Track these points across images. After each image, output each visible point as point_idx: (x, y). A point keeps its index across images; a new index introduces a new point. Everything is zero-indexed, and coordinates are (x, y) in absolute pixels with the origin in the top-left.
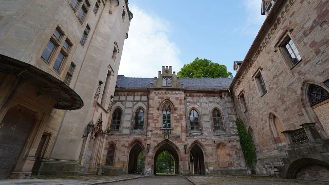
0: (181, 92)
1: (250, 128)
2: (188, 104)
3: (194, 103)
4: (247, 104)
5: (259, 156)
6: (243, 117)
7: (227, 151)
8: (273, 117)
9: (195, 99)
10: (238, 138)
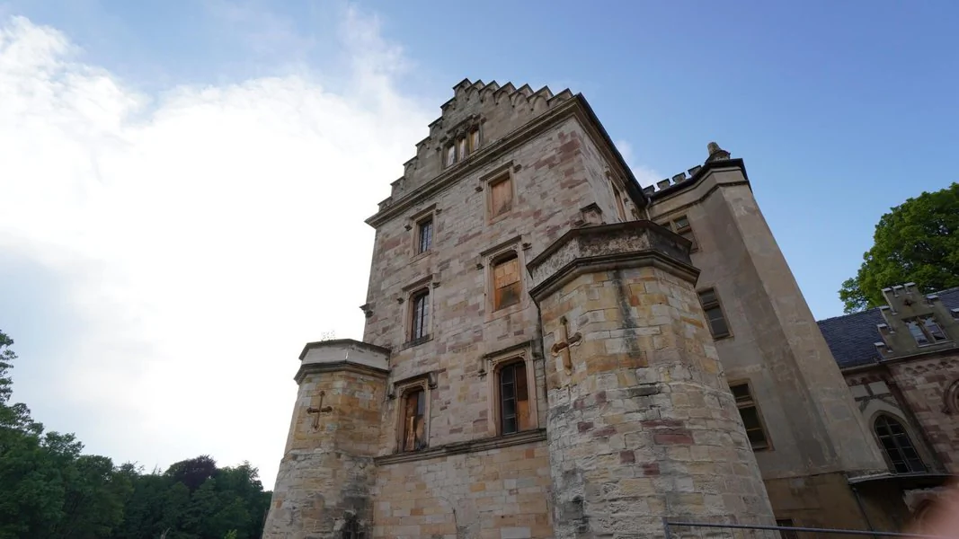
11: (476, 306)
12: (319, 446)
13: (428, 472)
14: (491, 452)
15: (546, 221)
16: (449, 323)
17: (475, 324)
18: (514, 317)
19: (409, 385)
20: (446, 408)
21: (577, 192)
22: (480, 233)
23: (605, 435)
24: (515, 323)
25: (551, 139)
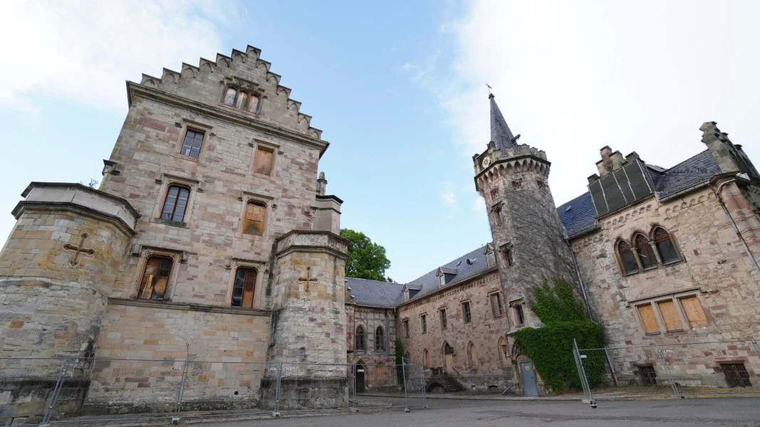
0: (351, 307)
1: (408, 352)
2: (356, 320)
3: (362, 320)
4: (410, 329)
5: (411, 376)
6: (403, 340)
7: (385, 370)
8: (426, 351)
9: (363, 315)
10: (395, 358)
11: (232, 224)
12: (76, 281)
13: (168, 318)
14: (224, 315)
15: (289, 198)
16: (206, 224)
17: (228, 234)
18: (256, 242)
19: (157, 252)
20: (193, 279)
21: (309, 194)
22: (244, 175)
23: (321, 325)
24: (257, 247)
25: (305, 152)
